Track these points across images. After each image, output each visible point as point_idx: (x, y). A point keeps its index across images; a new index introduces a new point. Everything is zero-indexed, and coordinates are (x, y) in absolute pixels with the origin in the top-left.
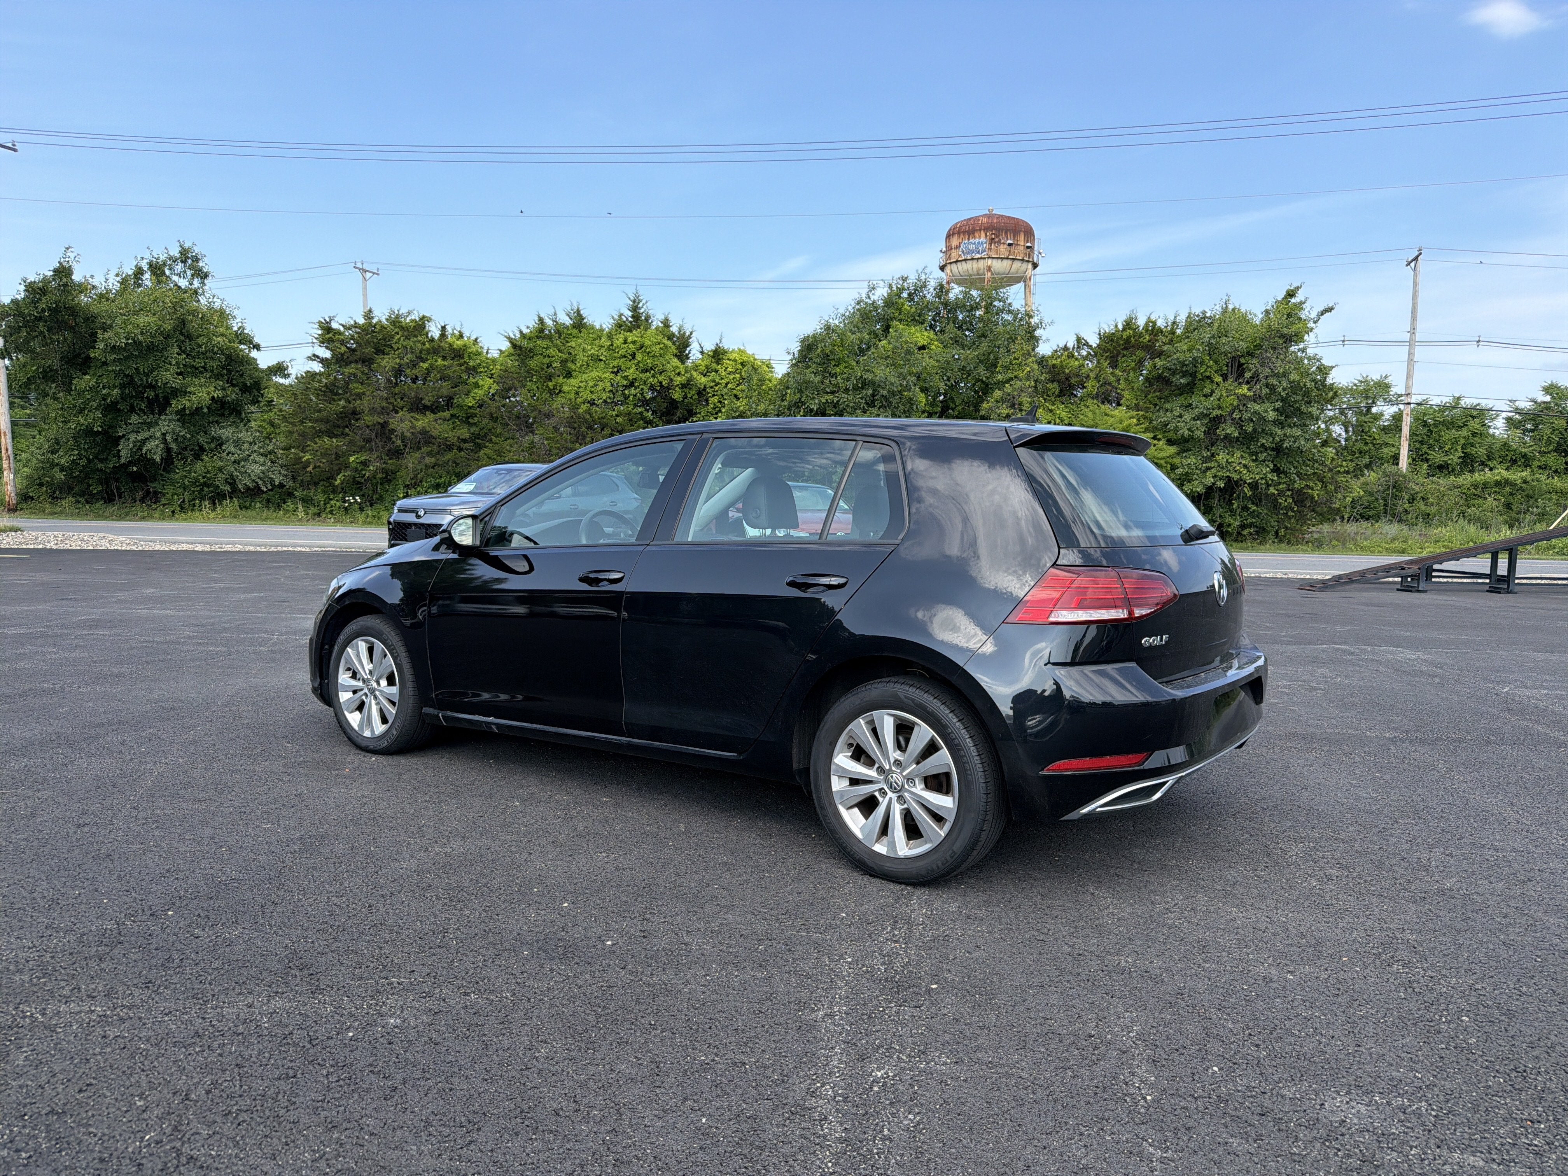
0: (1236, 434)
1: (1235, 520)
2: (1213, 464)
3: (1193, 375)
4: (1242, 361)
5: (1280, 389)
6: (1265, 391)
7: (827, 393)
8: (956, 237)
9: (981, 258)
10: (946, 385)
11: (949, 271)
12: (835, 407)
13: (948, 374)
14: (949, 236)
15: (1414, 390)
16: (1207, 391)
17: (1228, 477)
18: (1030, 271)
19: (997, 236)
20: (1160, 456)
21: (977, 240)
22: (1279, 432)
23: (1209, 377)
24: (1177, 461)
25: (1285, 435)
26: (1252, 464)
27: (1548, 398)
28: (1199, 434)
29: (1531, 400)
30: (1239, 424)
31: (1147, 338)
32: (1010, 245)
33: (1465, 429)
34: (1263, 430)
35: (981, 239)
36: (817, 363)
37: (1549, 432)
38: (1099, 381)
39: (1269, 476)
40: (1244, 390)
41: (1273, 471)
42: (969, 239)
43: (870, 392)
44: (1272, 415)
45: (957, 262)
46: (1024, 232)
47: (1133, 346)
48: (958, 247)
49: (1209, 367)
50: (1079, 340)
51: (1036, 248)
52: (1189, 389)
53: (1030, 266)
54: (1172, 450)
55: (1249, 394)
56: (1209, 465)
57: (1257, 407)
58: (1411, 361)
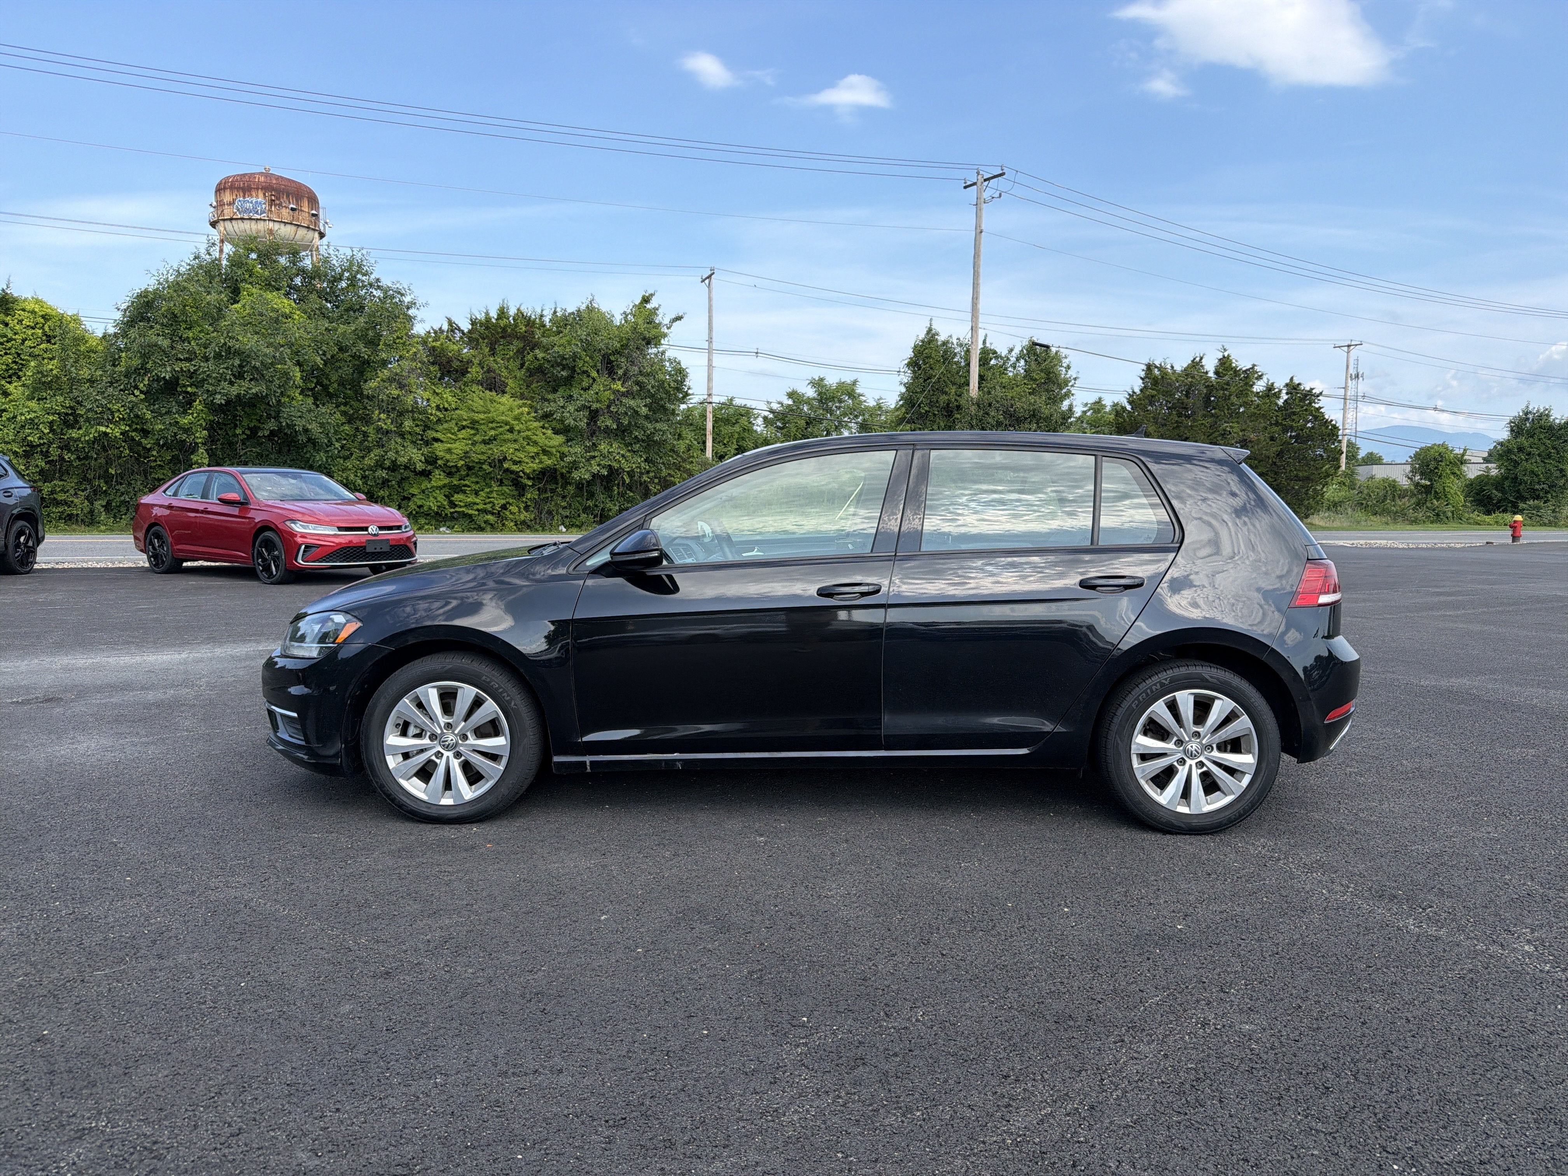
0: (615, 427)
1: (615, 505)
2: (596, 454)
3: (573, 369)
4: (612, 358)
5: (649, 387)
6: (636, 388)
7: (181, 360)
8: (228, 192)
9: (260, 219)
10: (322, 359)
11: (222, 229)
12: (191, 378)
13: (324, 348)
14: (220, 189)
15: (714, 392)
16: (585, 384)
17: (610, 465)
18: (317, 241)
19: (278, 199)
20: (549, 444)
21: (254, 200)
22: (649, 426)
23: (584, 372)
24: (565, 449)
25: (655, 428)
26: (628, 454)
27: (790, 402)
28: (583, 424)
29: (779, 403)
30: (616, 417)
31: (524, 329)
32: (292, 209)
33: (737, 426)
34: (636, 424)
35: (259, 199)
36: (162, 324)
37: (794, 430)
38: (483, 368)
39: (643, 465)
40: (618, 386)
41: (646, 460)
42: (244, 197)
43: (237, 362)
44: (644, 411)
45: (231, 219)
46: (308, 198)
47: (509, 336)
48: (231, 204)
49: (585, 363)
50: (450, 323)
51: (321, 216)
52: (568, 382)
53: (317, 235)
54: (560, 439)
55: (623, 390)
56: (592, 454)
57: (632, 403)
58: (710, 366)
